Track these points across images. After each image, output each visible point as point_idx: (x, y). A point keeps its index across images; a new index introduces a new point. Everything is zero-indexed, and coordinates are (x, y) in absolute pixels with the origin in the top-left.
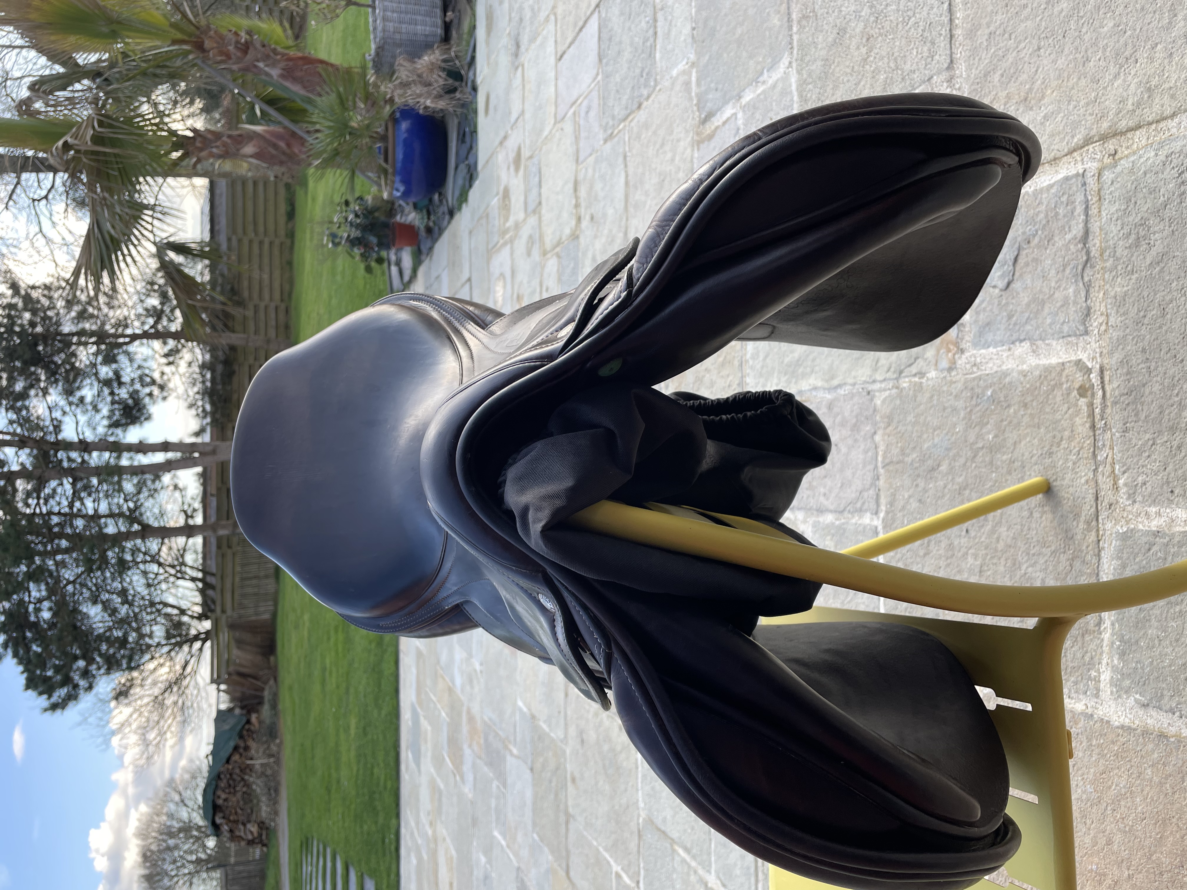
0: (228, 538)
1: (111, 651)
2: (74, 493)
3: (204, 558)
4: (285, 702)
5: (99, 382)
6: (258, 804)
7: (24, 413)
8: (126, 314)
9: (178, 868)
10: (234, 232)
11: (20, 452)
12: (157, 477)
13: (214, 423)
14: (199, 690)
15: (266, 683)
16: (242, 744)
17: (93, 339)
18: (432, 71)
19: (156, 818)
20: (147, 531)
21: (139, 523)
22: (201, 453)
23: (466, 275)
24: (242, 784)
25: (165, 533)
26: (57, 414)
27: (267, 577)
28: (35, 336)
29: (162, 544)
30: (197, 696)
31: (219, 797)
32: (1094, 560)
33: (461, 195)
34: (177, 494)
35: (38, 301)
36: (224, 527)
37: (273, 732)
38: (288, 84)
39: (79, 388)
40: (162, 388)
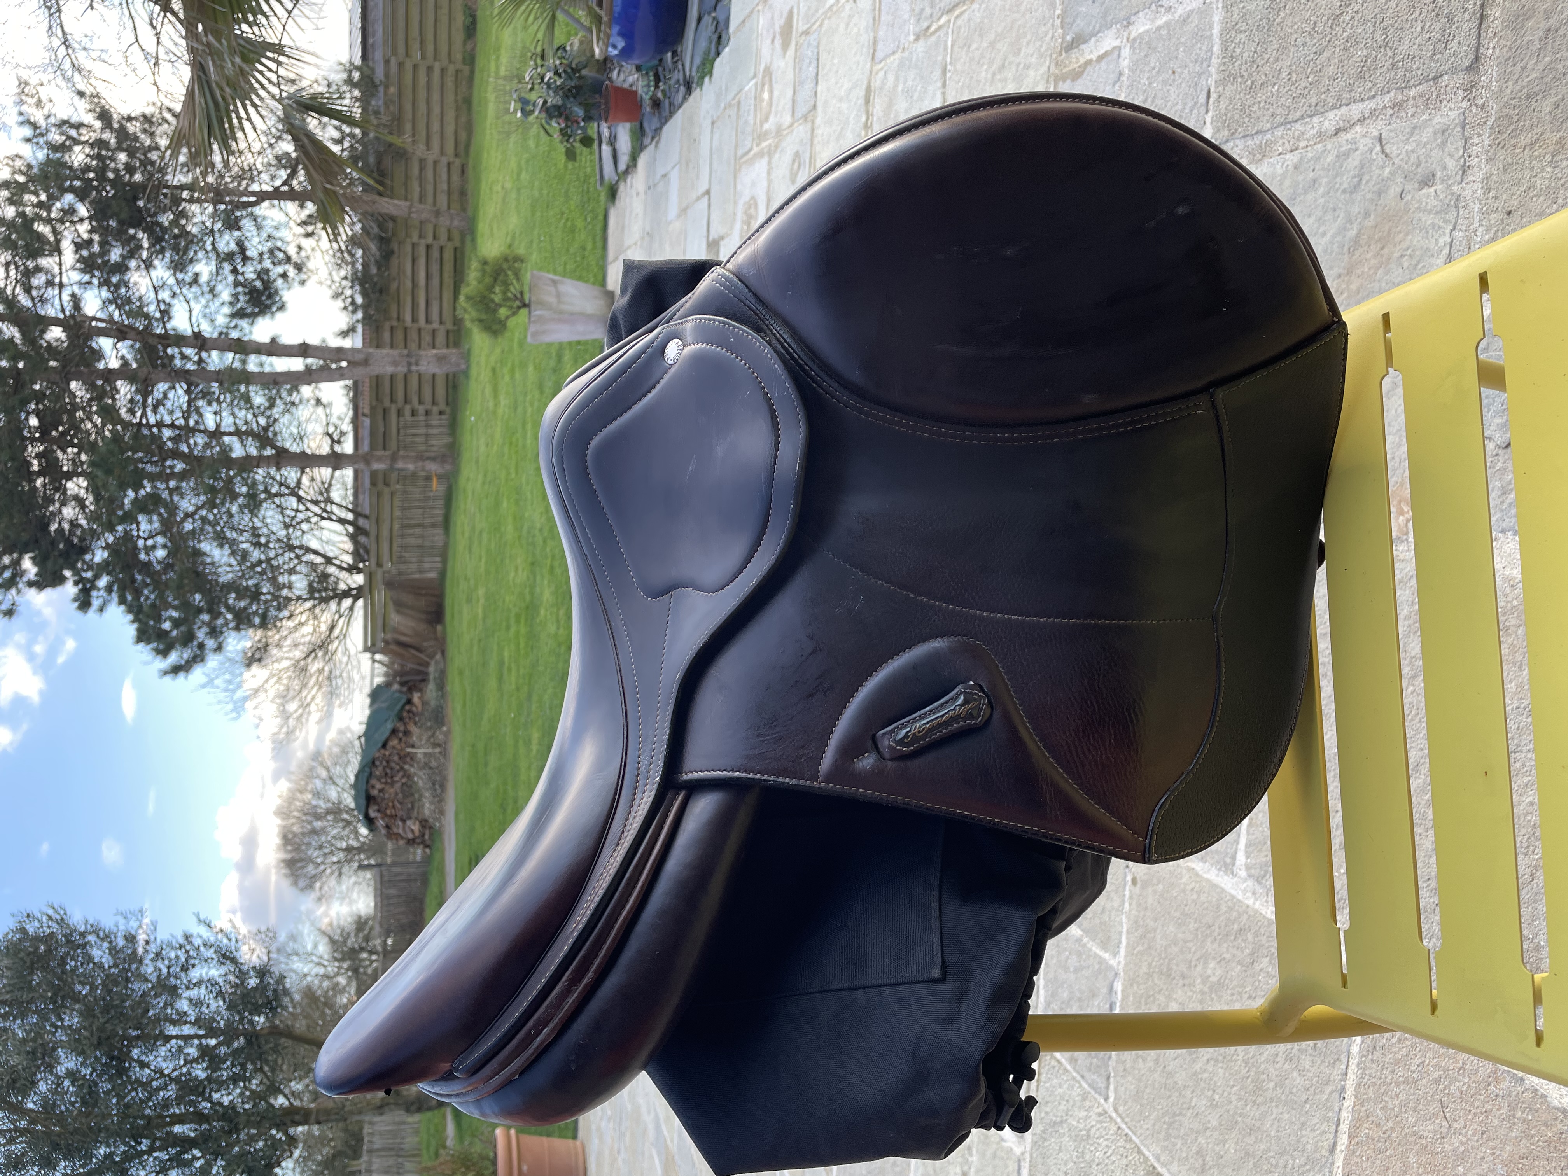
0: (385, 474)
1: (242, 604)
2: (189, 402)
3: (356, 495)
4: (454, 685)
5: (218, 255)
6: (420, 800)
7: (123, 291)
8: (252, 161)
9: (325, 854)
10: (394, 52)
11: (119, 345)
12: (295, 388)
13: (367, 320)
14: (349, 656)
15: (432, 657)
16: (402, 728)
17: (210, 197)
19: (298, 795)
20: (283, 457)
21: (274, 447)
22: (349, 362)
23: (704, 187)
24: (401, 773)
25: (305, 460)
26: (165, 295)
27: (433, 526)
28: (135, 186)
29: (303, 472)
30: (347, 664)
31: (373, 787)
33: (703, 63)
34: (320, 410)
35: (136, 139)
36: (380, 459)
37: (439, 718)
39: (192, 261)
40: (299, 267)
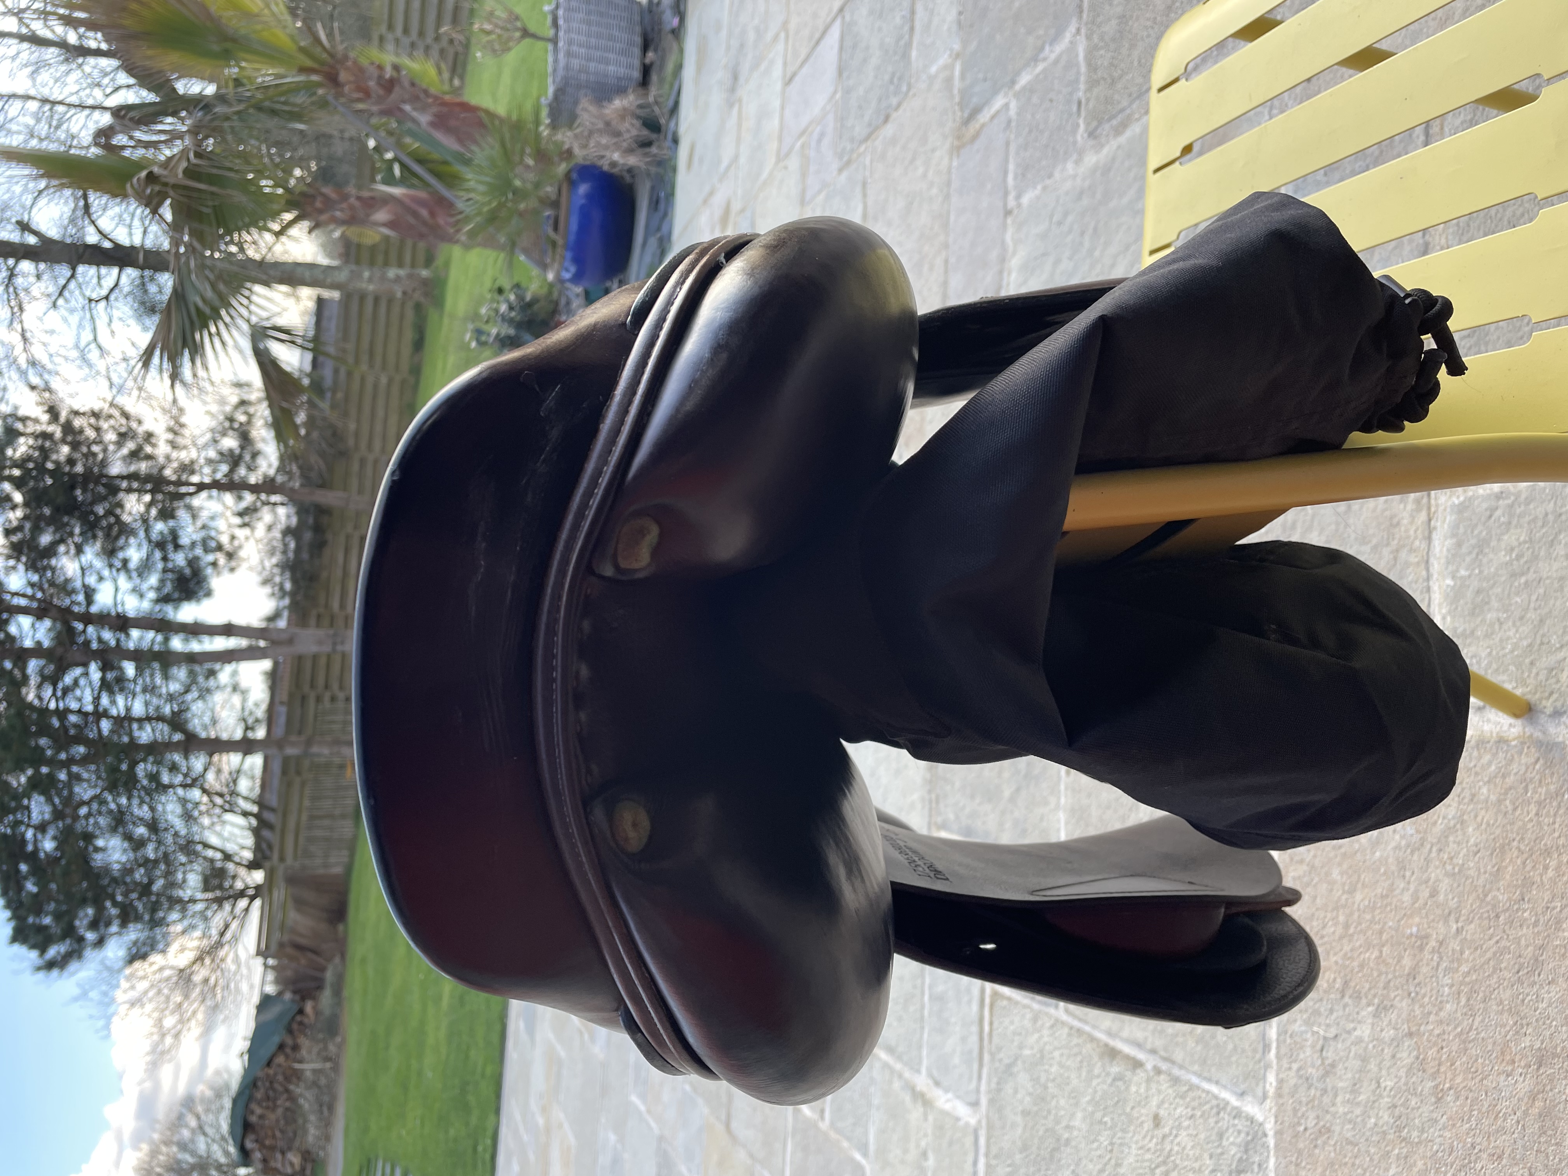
0: (298, 759)
2: (102, 686)
3: (263, 786)
4: (353, 989)
5: (150, 541)
6: (304, 1125)
7: (49, 574)
8: (194, 456)
10: (344, 363)
11: (39, 624)
12: (212, 673)
13: (294, 607)
14: (239, 963)
15: (329, 960)
16: (289, 1041)
17: (149, 486)
18: (623, 117)
19: (163, 1147)
20: (191, 743)
21: (184, 731)
22: (272, 644)
24: (285, 1096)
25: (216, 746)
26: (91, 580)
27: (343, 816)
28: (73, 476)
29: (210, 762)
30: (235, 973)
31: (252, 1112)
32: (1424, 545)
34: (237, 697)
35: (82, 432)
36: (294, 744)
37: (333, 1027)
38: (439, 136)
39: (122, 548)
40: (230, 556)
